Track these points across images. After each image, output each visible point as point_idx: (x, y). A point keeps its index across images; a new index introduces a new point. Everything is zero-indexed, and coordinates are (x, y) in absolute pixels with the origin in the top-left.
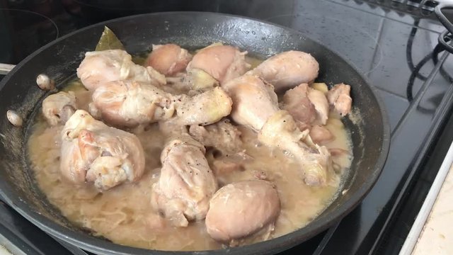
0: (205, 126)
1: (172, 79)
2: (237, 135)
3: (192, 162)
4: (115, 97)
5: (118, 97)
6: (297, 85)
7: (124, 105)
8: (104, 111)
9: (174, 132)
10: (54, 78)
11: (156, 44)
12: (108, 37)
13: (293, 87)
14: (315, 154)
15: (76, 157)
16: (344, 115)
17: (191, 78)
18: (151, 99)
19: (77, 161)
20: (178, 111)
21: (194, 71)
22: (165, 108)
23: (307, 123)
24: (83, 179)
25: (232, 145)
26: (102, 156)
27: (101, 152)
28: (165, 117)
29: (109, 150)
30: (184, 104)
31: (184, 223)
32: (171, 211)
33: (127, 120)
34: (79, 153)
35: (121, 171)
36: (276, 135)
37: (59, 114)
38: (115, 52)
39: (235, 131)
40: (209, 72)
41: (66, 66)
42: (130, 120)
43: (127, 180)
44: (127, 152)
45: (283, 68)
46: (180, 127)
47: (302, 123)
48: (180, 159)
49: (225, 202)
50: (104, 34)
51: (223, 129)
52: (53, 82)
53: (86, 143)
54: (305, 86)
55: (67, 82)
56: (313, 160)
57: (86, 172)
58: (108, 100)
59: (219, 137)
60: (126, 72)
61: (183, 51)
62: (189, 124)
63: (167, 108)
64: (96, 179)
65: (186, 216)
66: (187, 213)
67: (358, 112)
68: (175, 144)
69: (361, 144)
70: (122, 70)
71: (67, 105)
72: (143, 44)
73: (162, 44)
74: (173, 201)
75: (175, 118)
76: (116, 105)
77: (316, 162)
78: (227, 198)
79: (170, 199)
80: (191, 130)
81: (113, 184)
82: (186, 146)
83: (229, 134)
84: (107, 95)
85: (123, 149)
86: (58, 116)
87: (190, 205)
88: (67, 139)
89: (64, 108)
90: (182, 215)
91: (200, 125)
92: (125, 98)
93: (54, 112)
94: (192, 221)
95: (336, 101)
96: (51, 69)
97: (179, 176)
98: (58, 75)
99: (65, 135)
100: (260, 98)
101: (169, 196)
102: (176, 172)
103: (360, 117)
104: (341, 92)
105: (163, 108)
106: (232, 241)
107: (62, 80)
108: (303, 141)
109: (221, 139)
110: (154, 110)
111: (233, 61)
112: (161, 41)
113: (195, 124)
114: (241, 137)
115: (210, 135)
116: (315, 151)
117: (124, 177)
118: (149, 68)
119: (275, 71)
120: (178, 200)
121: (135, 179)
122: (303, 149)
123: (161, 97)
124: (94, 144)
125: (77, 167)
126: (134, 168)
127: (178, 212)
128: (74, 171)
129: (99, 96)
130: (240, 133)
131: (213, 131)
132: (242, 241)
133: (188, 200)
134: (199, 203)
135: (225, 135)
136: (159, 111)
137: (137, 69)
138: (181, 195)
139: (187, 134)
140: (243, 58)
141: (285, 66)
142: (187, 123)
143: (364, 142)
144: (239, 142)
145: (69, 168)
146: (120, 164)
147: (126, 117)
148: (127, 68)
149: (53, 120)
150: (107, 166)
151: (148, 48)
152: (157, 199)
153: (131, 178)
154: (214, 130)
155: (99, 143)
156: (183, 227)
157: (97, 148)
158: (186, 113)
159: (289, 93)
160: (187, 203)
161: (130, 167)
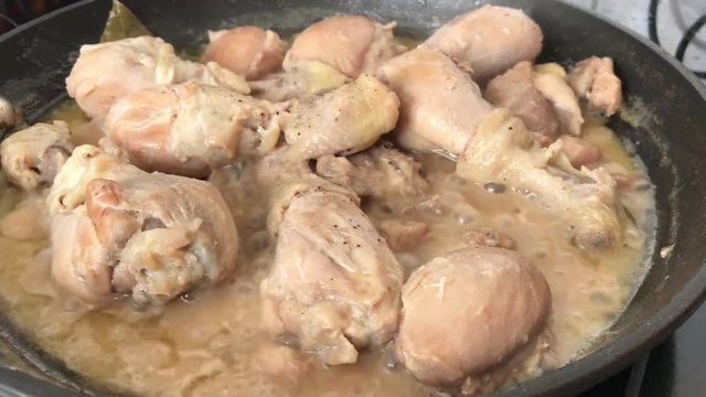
0: (347, 157)
1: (259, 84)
2: (414, 169)
3: (342, 223)
4: (154, 116)
5: (159, 115)
6: (512, 66)
7: (174, 129)
8: (133, 148)
9: (285, 176)
10: (20, 103)
11: (215, 29)
12: (122, 20)
13: (502, 71)
14: (586, 185)
15: (84, 241)
16: (610, 113)
17: (297, 76)
18: (231, 113)
19: (87, 248)
20: (286, 133)
21: (300, 65)
22: (260, 130)
23: (546, 134)
24: (106, 287)
25: (409, 188)
26: (143, 230)
27: (141, 220)
28: (262, 148)
29: (157, 214)
30: (299, 117)
31: (348, 354)
32: (315, 332)
33: (184, 159)
34: (92, 230)
35: (191, 258)
36: (499, 157)
37: (39, 167)
38: (141, 41)
39: (409, 162)
40: (332, 62)
41: (44, 79)
42: (189, 159)
43: (204, 278)
44: (197, 215)
45: (478, 37)
46: (295, 164)
47: (537, 134)
48: (314, 220)
49: (440, 295)
50: (112, 15)
51: (385, 160)
52: (18, 111)
53: (104, 205)
54: (525, 65)
55: (48, 111)
56: (587, 195)
57: (111, 270)
58: (139, 124)
59: (380, 174)
60: (166, 72)
61: (270, 35)
62: (314, 156)
63: (265, 128)
64: (136, 282)
65: (349, 338)
66: (351, 331)
67: (638, 103)
68: (297, 193)
69: (665, 160)
70: (160, 71)
71: (53, 147)
72: (190, 32)
73: (228, 28)
74: (316, 309)
75: (283, 148)
76: (157, 132)
77: (593, 199)
78: (441, 285)
79: (308, 306)
80: (319, 167)
81: (174, 290)
82: (320, 194)
83: (397, 168)
84: (135, 115)
85: (188, 209)
86: (36, 170)
87: (357, 313)
88: (61, 210)
89: (47, 151)
90: (342, 336)
91: (337, 155)
92: (175, 116)
93: (26, 162)
94: (364, 349)
95: (590, 90)
96: (12, 84)
97: (322, 252)
98: (29, 98)
99: (56, 203)
100: (454, 88)
101: (305, 298)
102: (313, 246)
103: (645, 111)
104: (596, 71)
105: (255, 130)
106: (468, 381)
107: (38, 107)
108: (552, 163)
109: (384, 178)
110: (238, 136)
111: (373, 40)
112: (224, 23)
113: (327, 154)
114: (422, 173)
115: (363, 173)
116: (584, 180)
117: (198, 272)
118: (212, 65)
119: (463, 45)
120: (329, 304)
121: (221, 273)
122: (560, 179)
123: (248, 107)
124: (123, 206)
125: (89, 262)
126: (217, 250)
127: (330, 331)
128: (84, 272)
129: (119, 119)
130: (419, 165)
131: (364, 165)
132: (487, 378)
133: (351, 302)
134: (376, 306)
135: (391, 170)
136: (248, 135)
137: (189, 67)
138: (334, 292)
139: (314, 176)
140: (390, 34)
141: (481, 34)
142: (310, 154)
143: (671, 154)
144: (421, 182)
145: (71, 269)
146: (187, 242)
147: (182, 153)
148: (168, 66)
149: (27, 179)
150: (157, 249)
151: (200, 38)
152: (277, 310)
153: (213, 274)
154: (367, 163)
155: (135, 203)
156: (347, 365)
157: (132, 213)
158: (305, 133)
159: (497, 83)
160: (349, 308)
161: (209, 249)
